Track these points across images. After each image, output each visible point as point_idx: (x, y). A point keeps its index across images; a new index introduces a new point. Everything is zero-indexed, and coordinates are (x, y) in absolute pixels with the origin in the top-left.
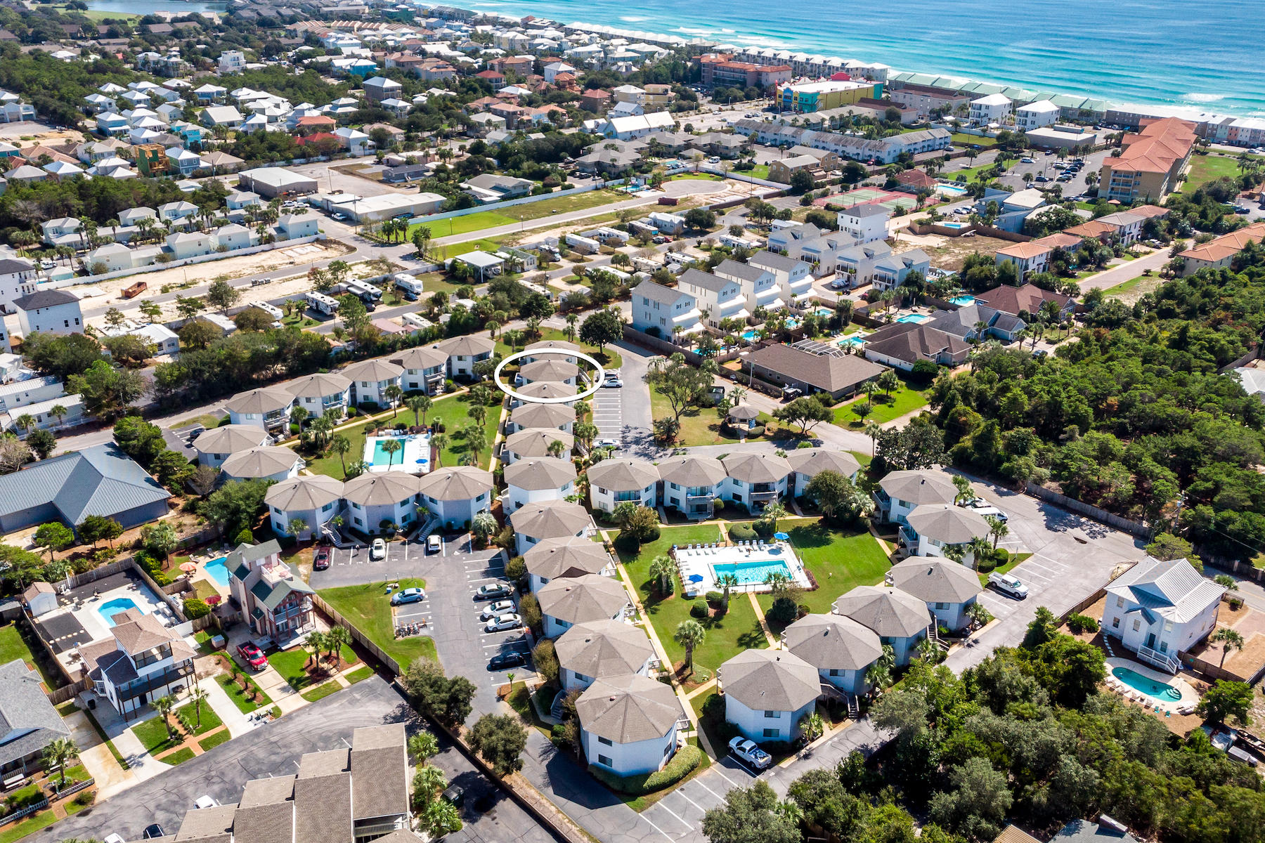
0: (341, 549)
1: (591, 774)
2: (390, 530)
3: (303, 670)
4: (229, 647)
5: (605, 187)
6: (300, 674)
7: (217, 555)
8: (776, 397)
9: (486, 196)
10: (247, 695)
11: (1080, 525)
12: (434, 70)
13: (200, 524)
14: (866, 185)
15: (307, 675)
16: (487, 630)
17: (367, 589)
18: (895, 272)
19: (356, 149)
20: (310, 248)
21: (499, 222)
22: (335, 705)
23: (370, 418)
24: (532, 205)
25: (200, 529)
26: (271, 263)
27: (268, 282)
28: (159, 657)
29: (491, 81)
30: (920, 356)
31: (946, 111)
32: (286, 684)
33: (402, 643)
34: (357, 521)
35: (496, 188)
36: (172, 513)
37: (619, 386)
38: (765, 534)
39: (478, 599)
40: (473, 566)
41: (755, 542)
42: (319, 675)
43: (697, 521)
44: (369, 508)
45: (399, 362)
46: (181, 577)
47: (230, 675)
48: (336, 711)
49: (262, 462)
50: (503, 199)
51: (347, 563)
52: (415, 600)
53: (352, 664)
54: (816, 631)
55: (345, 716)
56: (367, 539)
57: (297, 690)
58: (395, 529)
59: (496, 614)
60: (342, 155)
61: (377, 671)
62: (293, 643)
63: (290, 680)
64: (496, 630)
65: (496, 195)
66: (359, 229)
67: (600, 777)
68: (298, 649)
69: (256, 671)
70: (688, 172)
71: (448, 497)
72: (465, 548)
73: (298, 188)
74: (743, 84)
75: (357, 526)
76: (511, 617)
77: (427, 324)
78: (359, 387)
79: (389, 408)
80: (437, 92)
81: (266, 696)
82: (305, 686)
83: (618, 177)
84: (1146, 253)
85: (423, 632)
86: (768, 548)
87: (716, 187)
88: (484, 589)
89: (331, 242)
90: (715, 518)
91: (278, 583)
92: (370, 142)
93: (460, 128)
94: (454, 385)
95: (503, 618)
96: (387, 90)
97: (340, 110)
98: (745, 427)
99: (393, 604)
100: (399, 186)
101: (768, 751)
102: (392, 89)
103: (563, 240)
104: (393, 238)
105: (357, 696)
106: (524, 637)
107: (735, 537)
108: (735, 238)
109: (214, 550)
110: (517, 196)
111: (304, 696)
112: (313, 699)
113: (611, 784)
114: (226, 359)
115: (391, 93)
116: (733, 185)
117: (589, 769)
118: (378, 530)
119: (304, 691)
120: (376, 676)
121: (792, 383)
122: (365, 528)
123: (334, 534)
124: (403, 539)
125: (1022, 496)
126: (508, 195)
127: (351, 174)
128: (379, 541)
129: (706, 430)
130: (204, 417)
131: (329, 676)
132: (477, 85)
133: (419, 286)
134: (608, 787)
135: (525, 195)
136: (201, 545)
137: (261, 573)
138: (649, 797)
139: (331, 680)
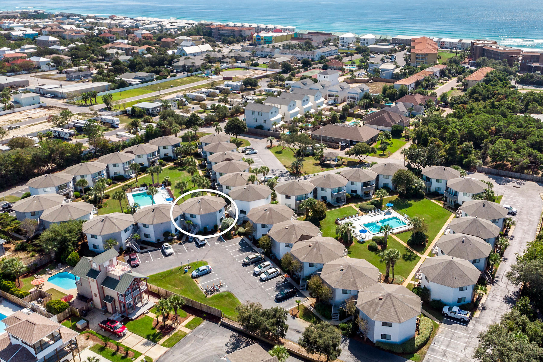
0: (142, 253)
1: (379, 347)
2: (170, 238)
3: (153, 329)
4: (91, 326)
5: (192, 75)
6: (153, 332)
7: (55, 272)
8: (337, 148)
9: (133, 82)
10: (120, 354)
11: (510, 181)
12: (74, 34)
13: (32, 256)
14: (314, 68)
15: (158, 331)
16: (261, 280)
17: (171, 272)
18: (358, 94)
19: (44, 67)
20: (38, 110)
21: (144, 93)
22: (188, 345)
23: (121, 184)
24: (158, 85)
25: (34, 259)
26: (16, 118)
27: (19, 127)
28: (51, 342)
29: (108, 37)
30: (393, 124)
31: (329, 41)
32: (146, 340)
33: (212, 299)
34: (146, 236)
35: (136, 78)
36: (7, 253)
37: (256, 153)
38: (378, 206)
39: (245, 265)
40: (232, 248)
41: (376, 211)
42: (166, 330)
43: (339, 206)
44: (155, 226)
45: (131, 152)
46: (33, 290)
47: (100, 344)
48: (191, 349)
49: (70, 210)
50: (142, 82)
51: (150, 260)
52: (207, 273)
53: (186, 318)
54: (456, 242)
55: (198, 351)
56: (158, 245)
57: (156, 342)
58: (173, 236)
59: (264, 270)
60: (37, 70)
61: (204, 318)
62: (138, 313)
63: (148, 337)
64: (267, 279)
65: (137, 81)
66: (65, 100)
67: (386, 348)
68: (143, 316)
69: (120, 337)
70: (228, 68)
71: (203, 212)
72: (220, 239)
73: (17, 84)
74: (234, 36)
75: (146, 239)
76: (273, 270)
77: (133, 136)
78: (111, 167)
79: (131, 178)
80: (80, 44)
81: (134, 351)
82: (160, 338)
83: (196, 71)
84: (446, 83)
85: (222, 290)
86: (383, 213)
87: (246, 73)
88: (247, 258)
89: (50, 107)
90: (347, 203)
91: (123, 275)
92: (52, 64)
93: (100, 57)
94: (164, 162)
95: (270, 271)
96: (51, 42)
97: (26, 51)
98: (333, 163)
99: (193, 277)
100: (78, 82)
101: (467, 310)
102: (54, 42)
103: (185, 96)
104: (88, 102)
105: (200, 336)
106: (286, 280)
107: (365, 210)
108: (272, 89)
109: (51, 269)
110: (149, 81)
111: (163, 345)
112: (170, 344)
113: (395, 350)
114: (16, 161)
115: (54, 43)
116: (254, 72)
117: (376, 345)
118: (162, 238)
119: (161, 341)
120: (205, 322)
121: (342, 141)
122: (153, 239)
123: (135, 245)
124: (179, 242)
125: (476, 173)
126: (144, 81)
127: (46, 78)
128: (165, 244)
129: (314, 166)
130: (7, 197)
131: (174, 329)
132: (101, 40)
133: (117, 121)
134: (393, 352)
135: (153, 80)
136: (39, 268)
137: (107, 271)
138: (419, 352)
139: (176, 331)
